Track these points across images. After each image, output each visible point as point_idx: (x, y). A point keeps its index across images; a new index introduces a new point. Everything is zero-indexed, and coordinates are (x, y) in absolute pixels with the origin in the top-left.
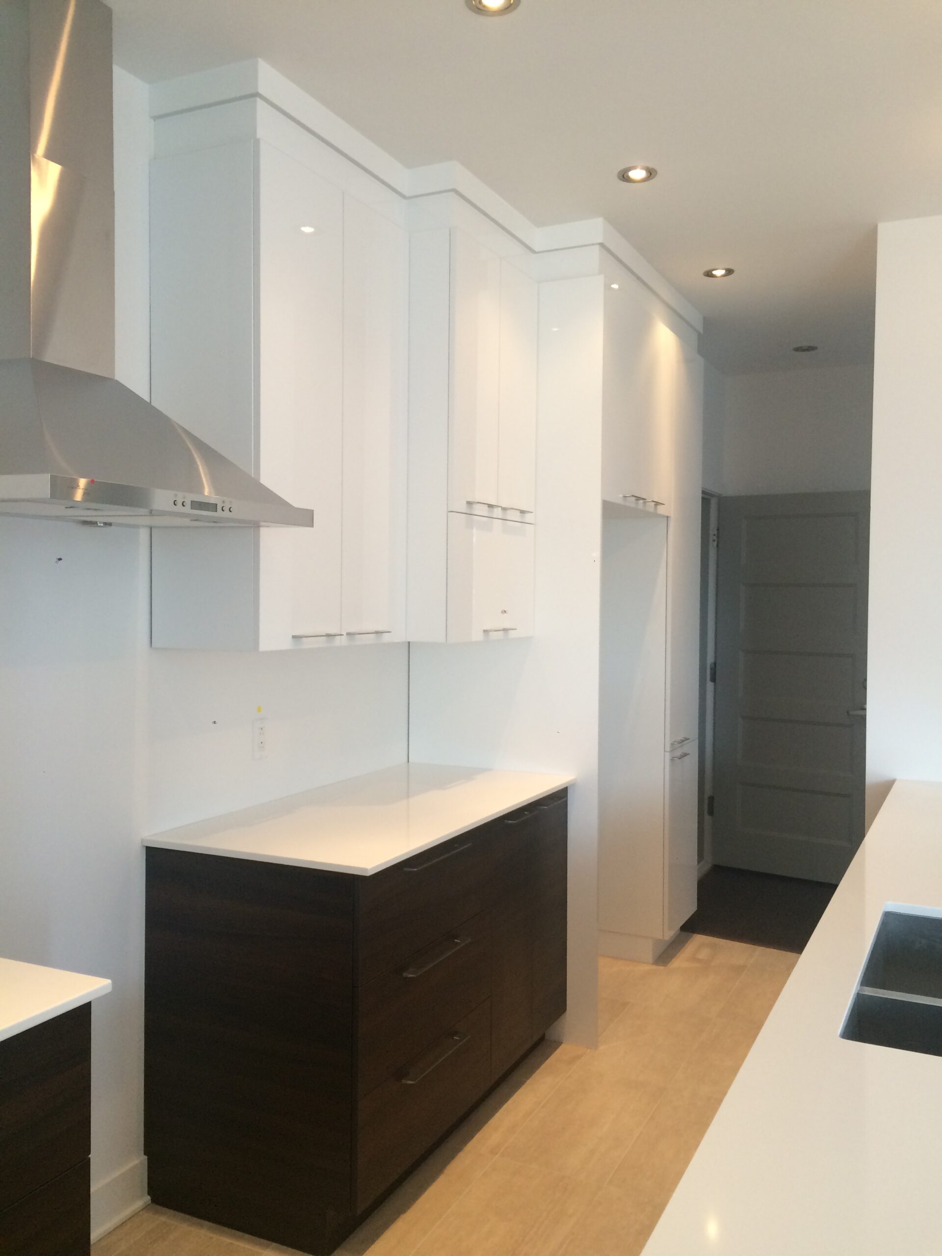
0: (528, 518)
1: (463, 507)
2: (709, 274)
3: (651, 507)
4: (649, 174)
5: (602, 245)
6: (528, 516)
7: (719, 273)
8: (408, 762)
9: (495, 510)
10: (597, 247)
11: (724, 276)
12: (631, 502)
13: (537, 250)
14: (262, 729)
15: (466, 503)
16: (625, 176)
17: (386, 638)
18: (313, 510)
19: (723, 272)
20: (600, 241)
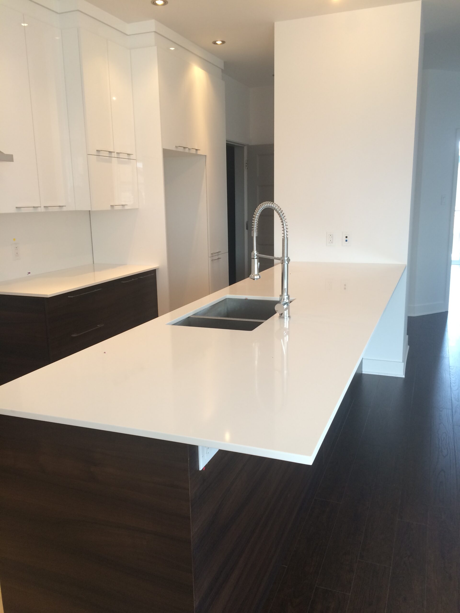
0: (132, 157)
1: (95, 153)
2: (215, 43)
3: (194, 152)
4: (165, 3)
5: (155, 32)
6: (131, 156)
7: (219, 42)
8: (94, 263)
9: (113, 153)
10: (153, 33)
11: (221, 44)
12: (181, 150)
13: (128, 34)
14: (16, 248)
15: (96, 151)
16: (154, 3)
17: (64, 209)
18: (13, 155)
19: (221, 42)
20: (154, 30)
